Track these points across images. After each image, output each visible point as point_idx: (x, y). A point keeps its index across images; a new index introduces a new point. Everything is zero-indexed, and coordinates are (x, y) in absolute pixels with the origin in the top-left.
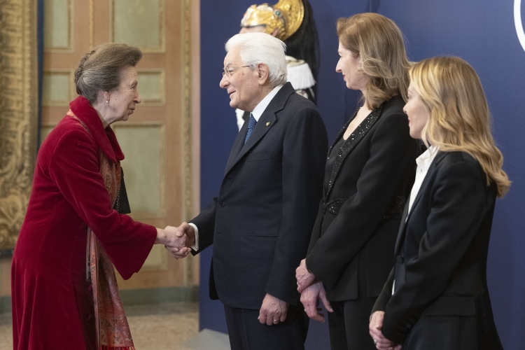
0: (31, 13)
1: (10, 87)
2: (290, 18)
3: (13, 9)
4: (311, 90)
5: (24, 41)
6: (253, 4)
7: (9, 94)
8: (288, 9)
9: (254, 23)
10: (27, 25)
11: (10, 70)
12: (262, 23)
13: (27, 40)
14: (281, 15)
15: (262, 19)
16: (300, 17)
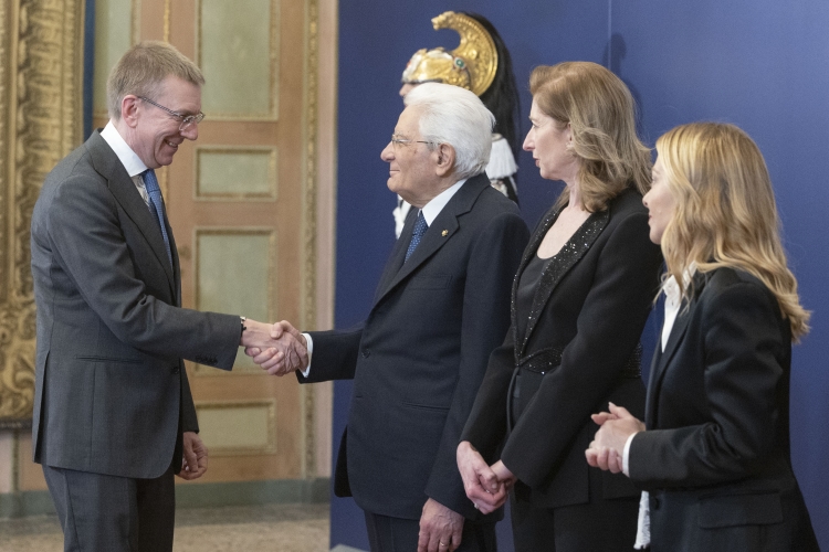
0: (75, 57)
1: (41, 169)
2: (477, 71)
3: (48, 51)
4: (512, 180)
5: (62, 100)
6: (422, 48)
7: (39, 180)
8: (474, 57)
9: (422, 77)
10: (69, 75)
11: (41, 144)
12: (436, 77)
13: (68, 98)
14: (465, 65)
15: (436, 71)
16: (492, 68)
